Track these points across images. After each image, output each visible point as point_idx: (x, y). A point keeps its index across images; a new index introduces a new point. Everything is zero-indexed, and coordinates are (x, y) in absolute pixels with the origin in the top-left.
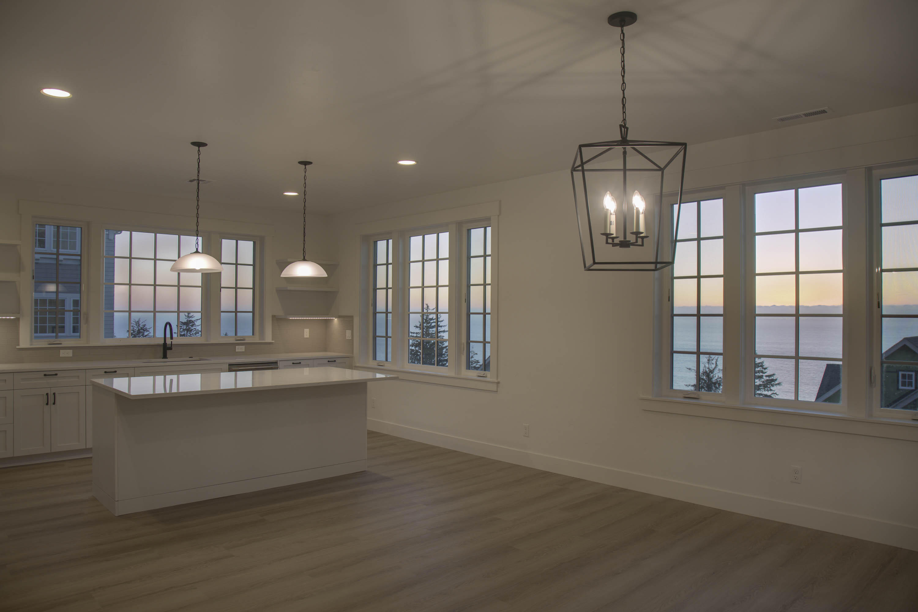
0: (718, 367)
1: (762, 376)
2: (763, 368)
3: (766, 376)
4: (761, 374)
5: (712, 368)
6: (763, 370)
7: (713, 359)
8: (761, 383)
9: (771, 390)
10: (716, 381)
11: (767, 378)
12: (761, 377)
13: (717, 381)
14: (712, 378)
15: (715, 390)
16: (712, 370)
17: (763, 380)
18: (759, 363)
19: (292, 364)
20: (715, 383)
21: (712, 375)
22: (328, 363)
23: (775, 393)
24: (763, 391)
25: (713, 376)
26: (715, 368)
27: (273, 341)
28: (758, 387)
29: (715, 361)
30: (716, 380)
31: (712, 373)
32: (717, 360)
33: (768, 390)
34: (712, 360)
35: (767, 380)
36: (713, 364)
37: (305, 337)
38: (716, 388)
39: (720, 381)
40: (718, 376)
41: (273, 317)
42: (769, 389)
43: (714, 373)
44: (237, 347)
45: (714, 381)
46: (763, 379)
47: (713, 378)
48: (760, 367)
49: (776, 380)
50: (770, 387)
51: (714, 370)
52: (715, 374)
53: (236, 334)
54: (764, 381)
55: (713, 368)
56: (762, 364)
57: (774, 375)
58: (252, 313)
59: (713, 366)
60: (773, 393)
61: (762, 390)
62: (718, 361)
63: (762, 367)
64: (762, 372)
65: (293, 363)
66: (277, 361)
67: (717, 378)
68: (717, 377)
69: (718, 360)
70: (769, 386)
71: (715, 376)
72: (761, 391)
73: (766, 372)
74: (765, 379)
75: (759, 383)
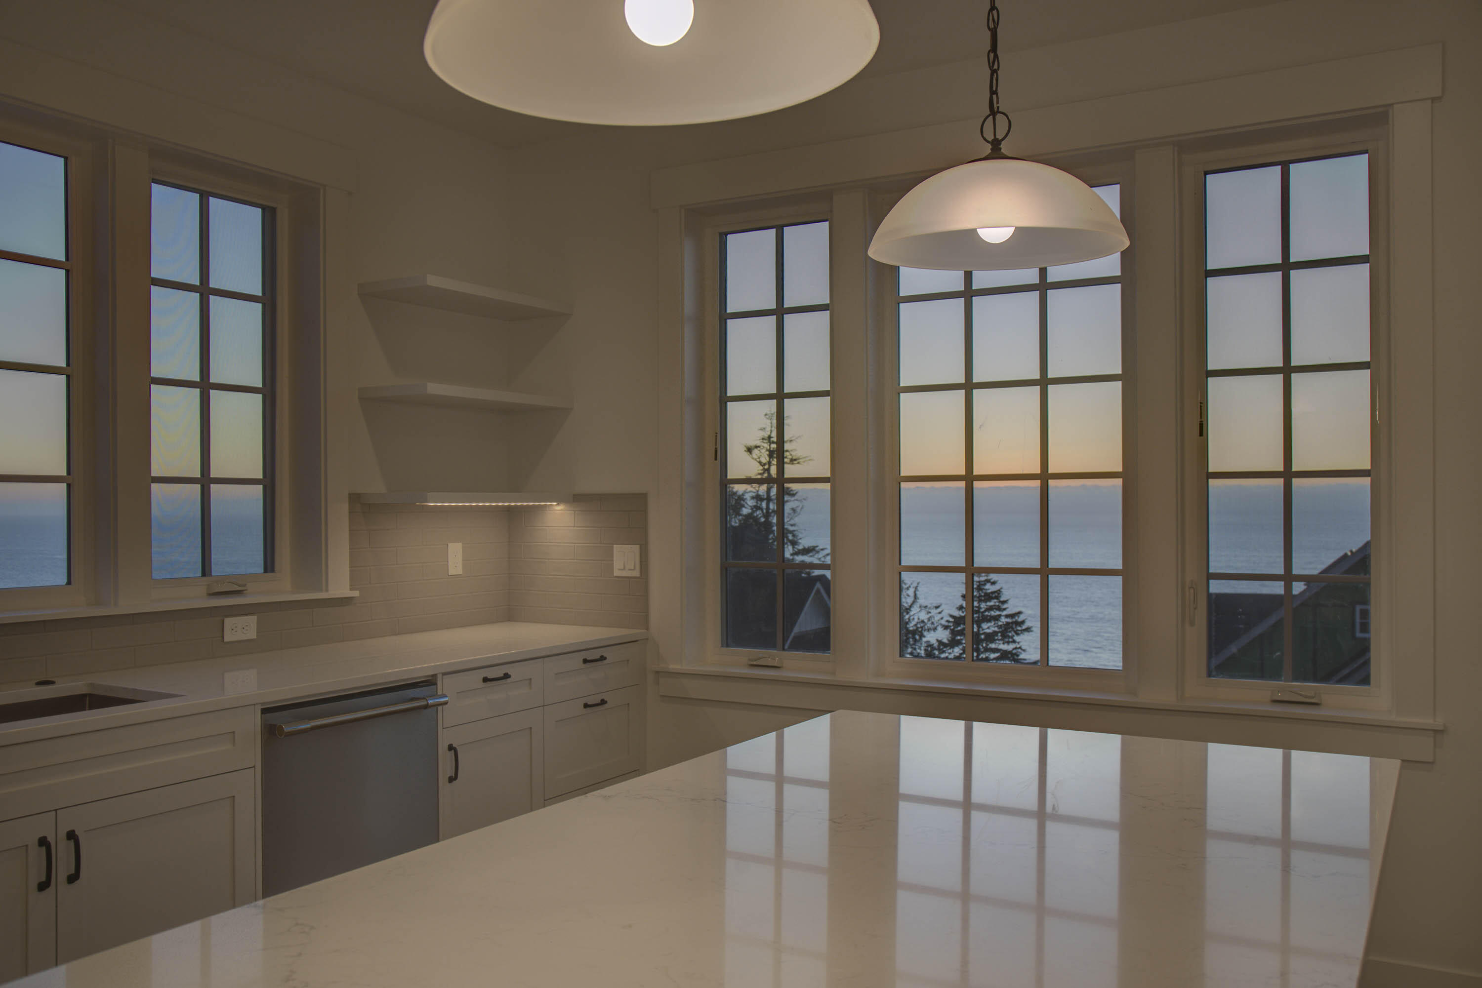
0: (918, 600)
1: (1000, 616)
2: (1000, 602)
3: (1007, 616)
4: (998, 613)
5: (907, 603)
6: (1000, 605)
7: (910, 587)
8: (996, 629)
9: (1014, 642)
10: (915, 628)
11: (1009, 620)
12: (997, 618)
13: (917, 628)
14: (907, 623)
15: (914, 644)
16: (908, 607)
17: (1000, 623)
18: (993, 593)
19: (482, 685)
20: (914, 633)
21: (907, 617)
22: (584, 666)
23: (1020, 648)
24: (1000, 644)
25: (909, 619)
26: (914, 602)
27: (356, 594)
28: (991, 637)
29: (913, 590)
30: (916, 625)
31: (908, 613)
32: (916, 588)
33: (1008, 643)
34: (908, 589)
35: (1008, 623)
36: (908, 596)
37: (452, 572)
38: (915, 641)
39: (922, 627)
40: (919, 619)
41: (355, 499)
42: (1010, 640)
43: (912, 613)
44: (229, 622)
45: (911, 629)
46: (1000, 621)
47: (909, 623)
48: (995, 600)
49: (1023, 622)
50: (1012, 637)
51: (911, 606)
52: (913, 615)
53: (206, 570)
54: (1001, 625)
55: (910, 604)
56: (998, 594)
57: (1020, 613)
58: (261, 487)
59: (910, 600)
60: (1016, 648)
61: (997, 642)
62: (918, 591)
63: (997, 599)
64: (999, 609)
65: (486, 680)
66: (435, 676)
67: (918, 623)
68: (916, 620)
69: (918, 588)
70: (1010, 634)
71: (913, 619)
72: (997, 644)
73: (1005, 609)
74: (1003, 622)
75: (994, 629)
